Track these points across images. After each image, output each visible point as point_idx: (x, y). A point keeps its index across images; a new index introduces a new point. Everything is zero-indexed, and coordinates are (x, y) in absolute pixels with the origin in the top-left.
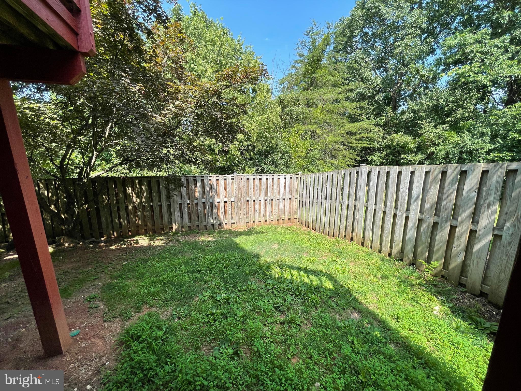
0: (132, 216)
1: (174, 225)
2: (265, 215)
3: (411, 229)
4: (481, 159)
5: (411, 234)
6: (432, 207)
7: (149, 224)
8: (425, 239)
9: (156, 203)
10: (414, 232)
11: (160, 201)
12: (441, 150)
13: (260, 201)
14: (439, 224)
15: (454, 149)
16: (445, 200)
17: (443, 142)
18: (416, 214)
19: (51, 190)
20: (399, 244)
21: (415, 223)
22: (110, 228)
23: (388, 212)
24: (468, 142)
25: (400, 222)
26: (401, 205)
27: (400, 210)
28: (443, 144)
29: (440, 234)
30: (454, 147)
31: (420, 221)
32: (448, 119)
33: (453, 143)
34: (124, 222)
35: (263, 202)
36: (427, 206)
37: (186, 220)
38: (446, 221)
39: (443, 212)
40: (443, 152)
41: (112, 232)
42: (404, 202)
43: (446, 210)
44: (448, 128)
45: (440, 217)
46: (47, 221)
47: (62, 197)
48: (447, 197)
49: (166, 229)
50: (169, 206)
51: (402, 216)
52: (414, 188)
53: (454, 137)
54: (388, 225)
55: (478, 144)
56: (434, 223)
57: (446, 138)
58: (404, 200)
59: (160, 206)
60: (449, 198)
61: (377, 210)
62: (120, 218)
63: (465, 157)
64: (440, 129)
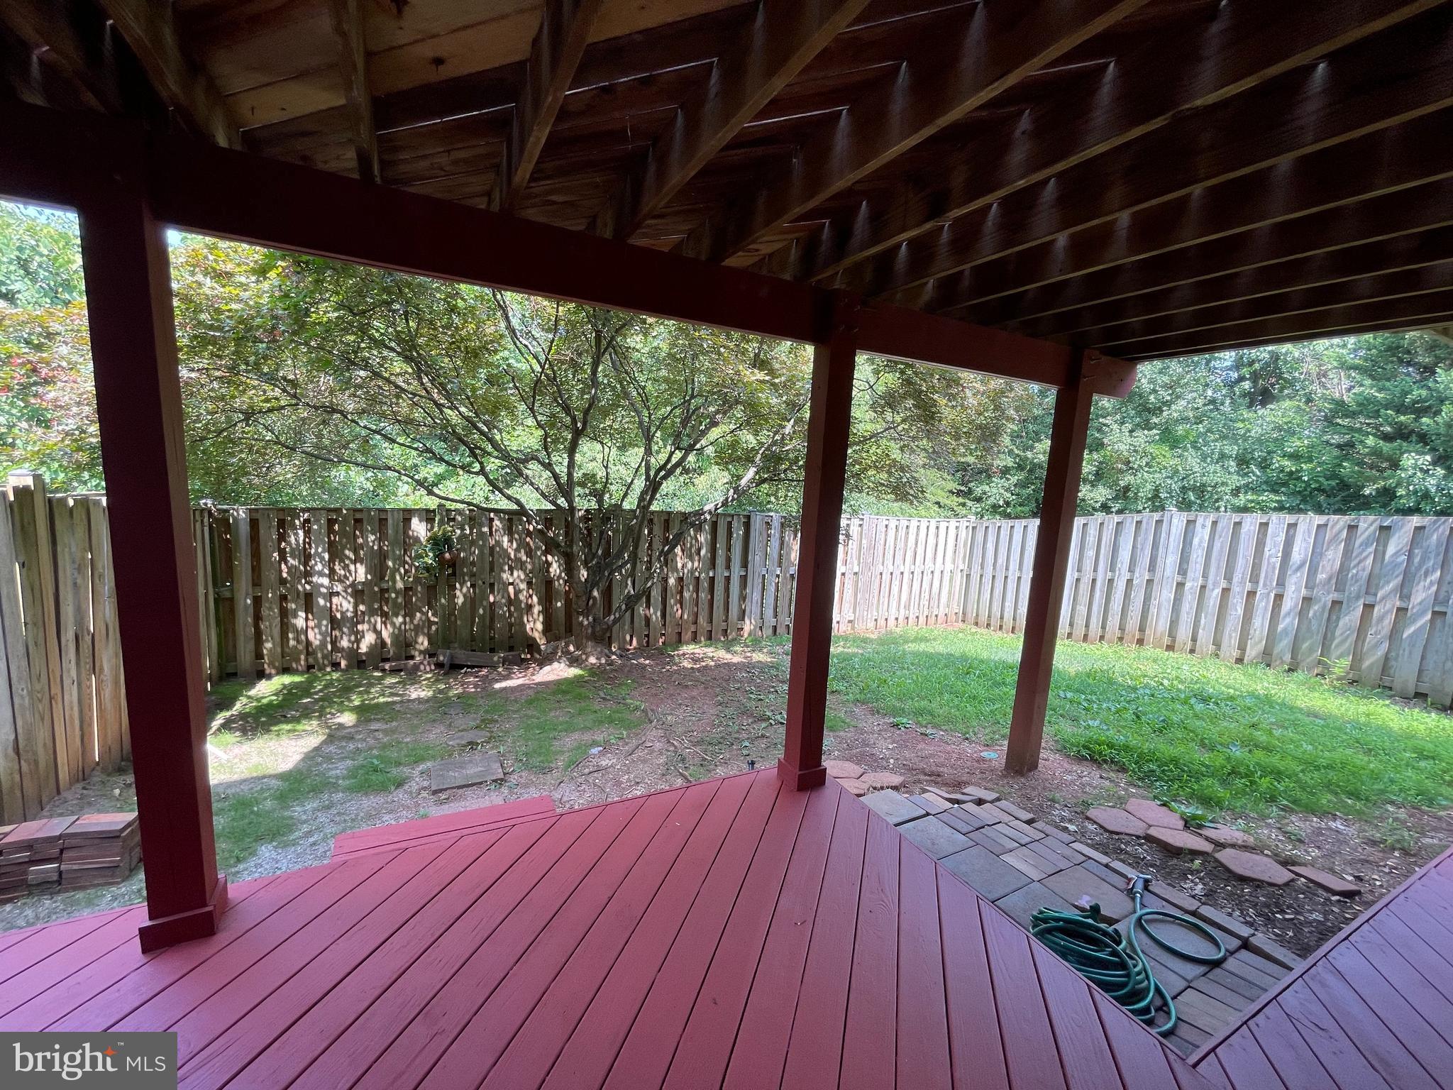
0: (672, 601)
1: (747, 621)
2: (907, 607)
3: (1288, 614)
4: (1222, 503)
5: (1288, 622)
6: (1330, 579)
7: (702, 620)
8: (1317, 627)
9: (721, 572)
10: (1294, 619)
11: (728, 567)
12: (1144, 481)
13: (902, 573)
14: (1344, 606)
15: (1169, 481)
16: (1354, 567)
17: (1147, 464)
18: (1298, 590)
19: (516, 536)
20: (1261, 641)
21: (1296, 605)
22: (626, 627)
23: (1236, 588)
24: (1196, 469)
25: (1263, 605)
26: (1266, 577)
27: (1265, 585)
28: (1146, 469)
29: (1347, 618)
30: (1168, 477)
31: (1307, 600)
32: (1155, 420)
33: (1165, 468)
34: (655, 613)
35: (906, 575)
36: (1322, 576)
37: (769, 612)
38: (1358, 598)
39: (1351, 585)
40: (1149, 487)
41: (628, 638)
42: (1273, 572)
43: (1357, 581)
44: (1157, 437)
45: (1346, 594)
46: (501, 608)
47: (539, 553)
48: (1359, 563)
49: (731, 633)
50: (744, 580)
51: (1269, 594)
52: (1296, 549)
53: (1169, 459)
54: (1236, 610)
55: (1212, 474)
56: (1334, 602)
57: (1153, 458)
58: (1274, 568)
59: (728, 579)
60: (1362, 564)
61: (1210, 586)
62: (648, 606)
63: (1193, 498)
64: (1141, 437)
